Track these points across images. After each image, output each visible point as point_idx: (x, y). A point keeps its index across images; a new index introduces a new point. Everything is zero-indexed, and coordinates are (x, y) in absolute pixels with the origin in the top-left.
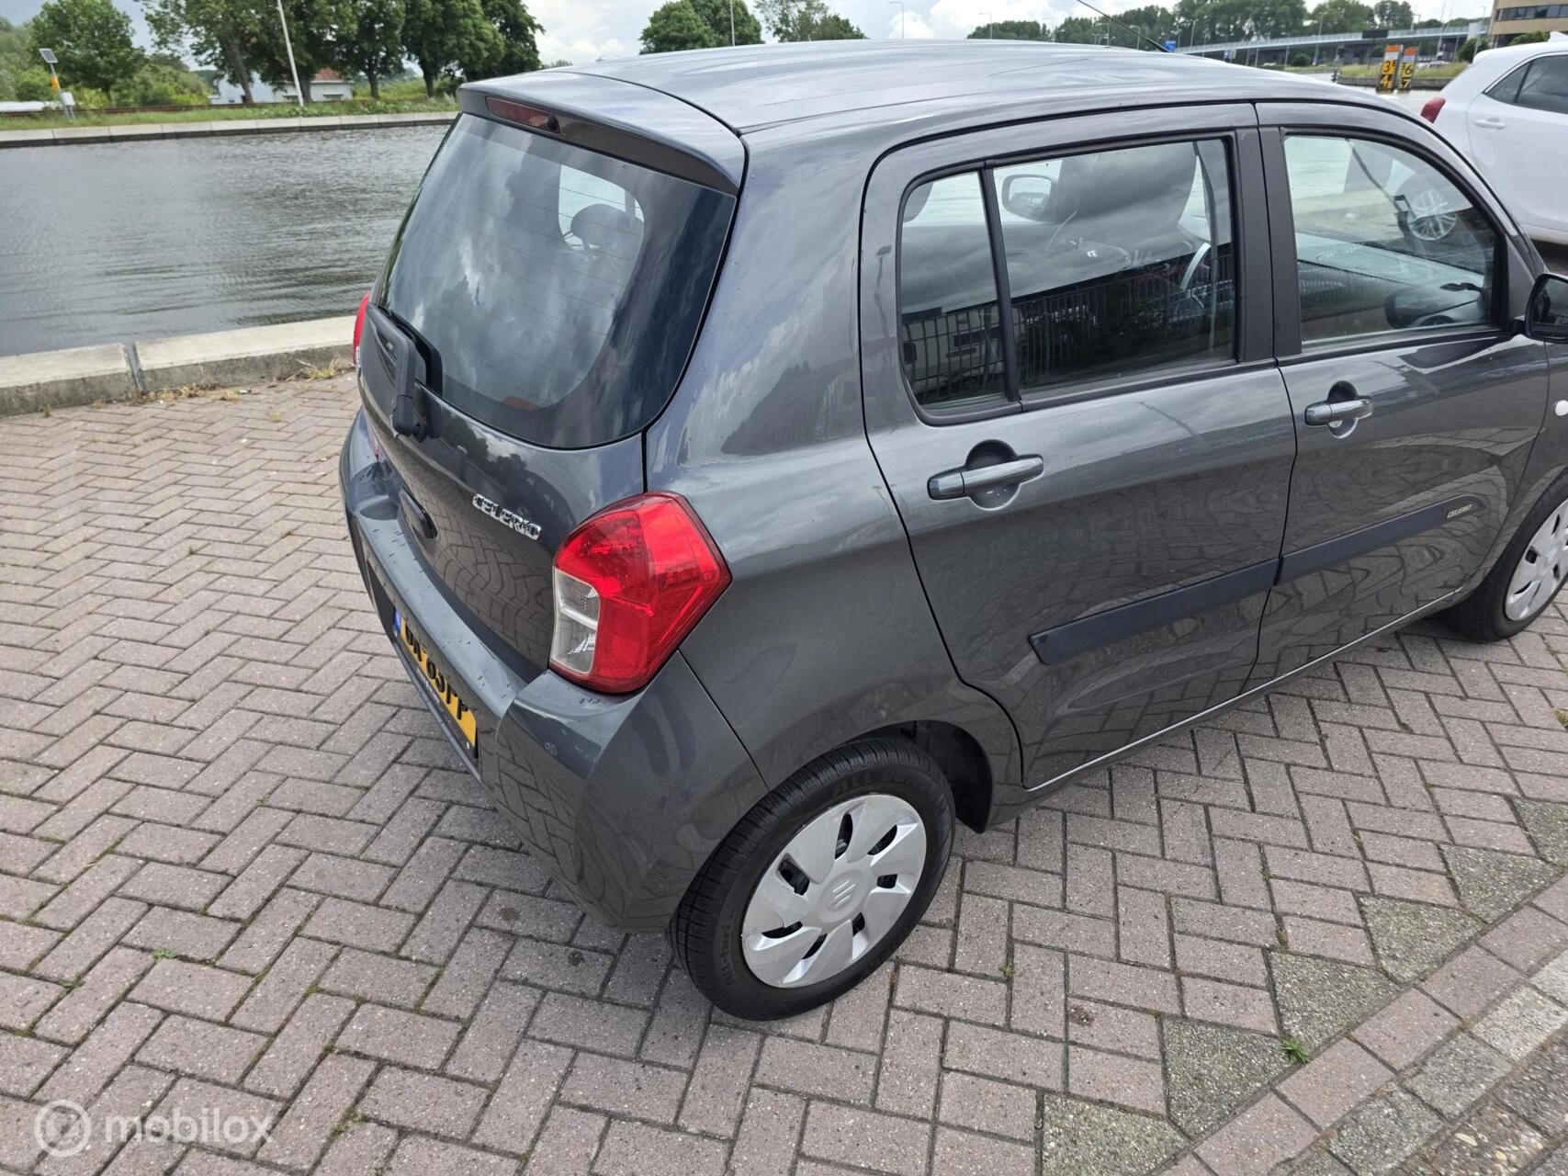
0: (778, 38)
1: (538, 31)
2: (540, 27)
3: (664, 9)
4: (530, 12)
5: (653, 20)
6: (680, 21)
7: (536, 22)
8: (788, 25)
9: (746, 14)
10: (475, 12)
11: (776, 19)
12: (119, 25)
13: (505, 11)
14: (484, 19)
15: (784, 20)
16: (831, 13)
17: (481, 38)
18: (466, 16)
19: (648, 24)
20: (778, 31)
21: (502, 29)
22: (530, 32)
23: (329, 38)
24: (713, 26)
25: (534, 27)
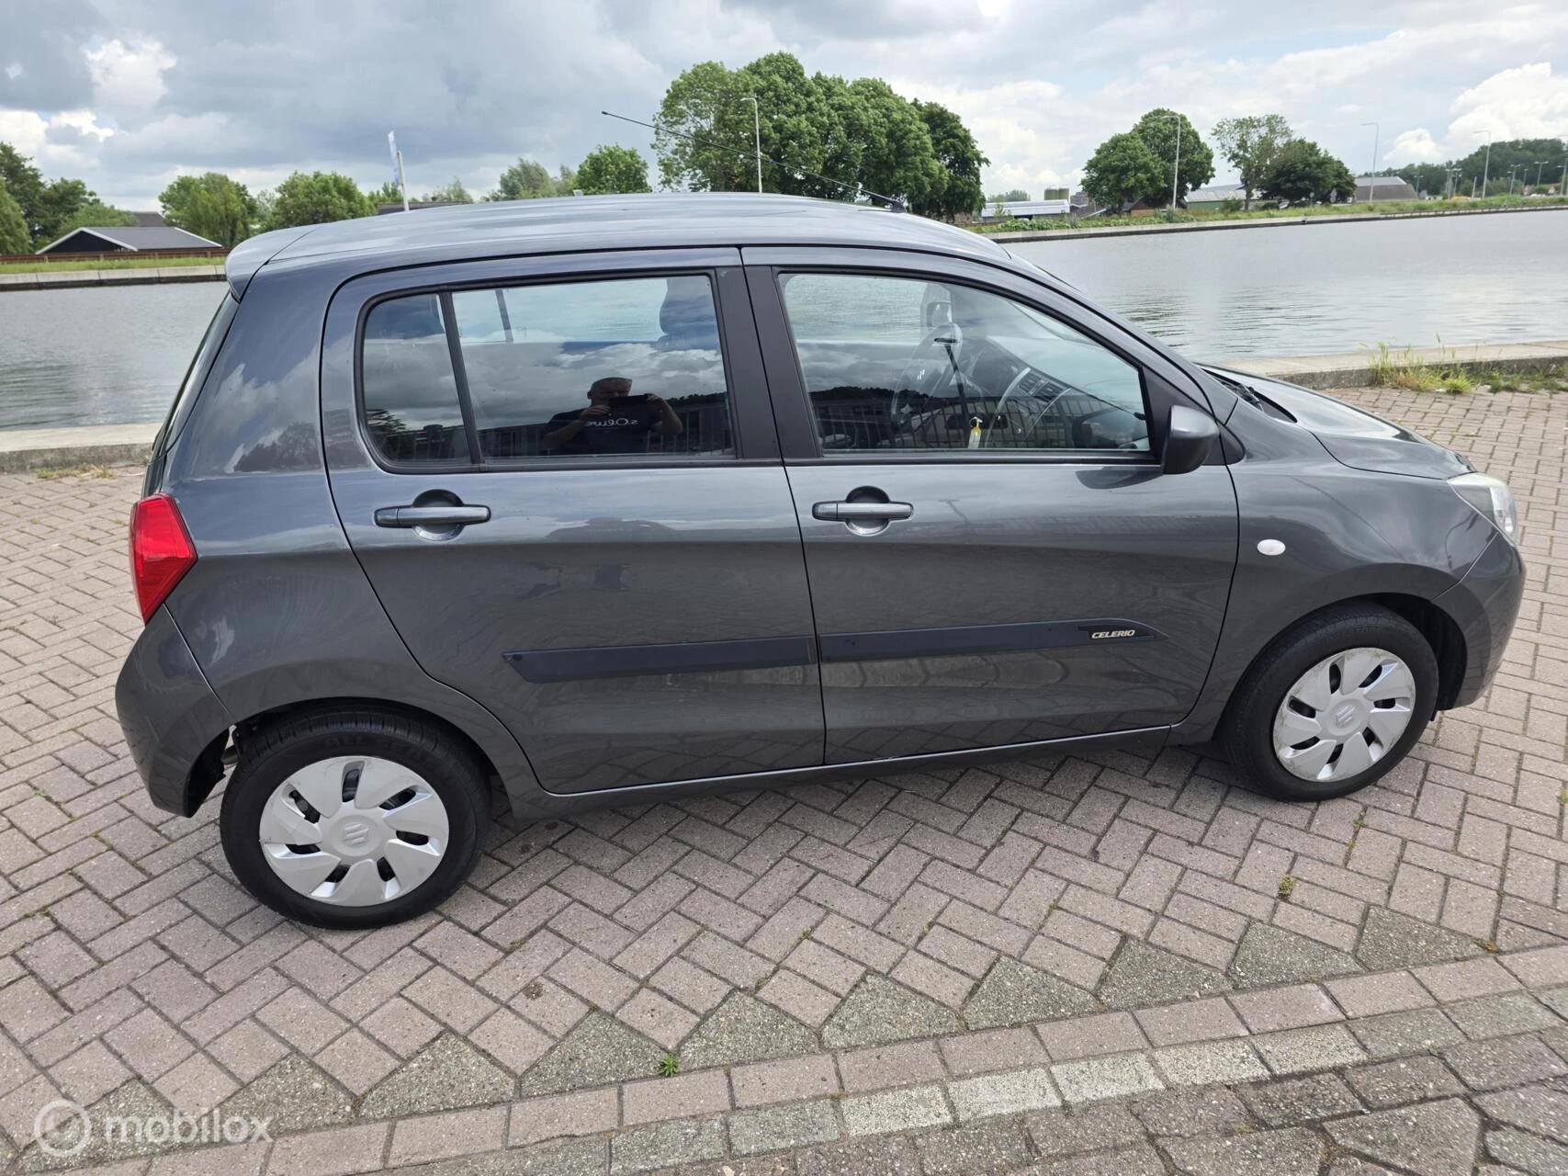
0: (1233, 163)
1: (984, 165)
2: (987, 161)
3: (1112, 141)
4: (978, 147)
5: (1099, 152)
6: (1124, 151)
7: (983, 156)
8: (1246, 151)
9: (1198, 142)
10: (925, 149)
11: (1234, 145)
12: (638, 171)
13: (955, 149)
14: (933, 156)
15: (1242, 145)
16: (1296, 137)
17: (927, 174)
18: (915, 154)
19: (1093, 155)
20: (1234, 156)
21: (950, 166)
22: (977, 165)
23: (799, 177)
24: (1161, 154)
25: (980, 160)
